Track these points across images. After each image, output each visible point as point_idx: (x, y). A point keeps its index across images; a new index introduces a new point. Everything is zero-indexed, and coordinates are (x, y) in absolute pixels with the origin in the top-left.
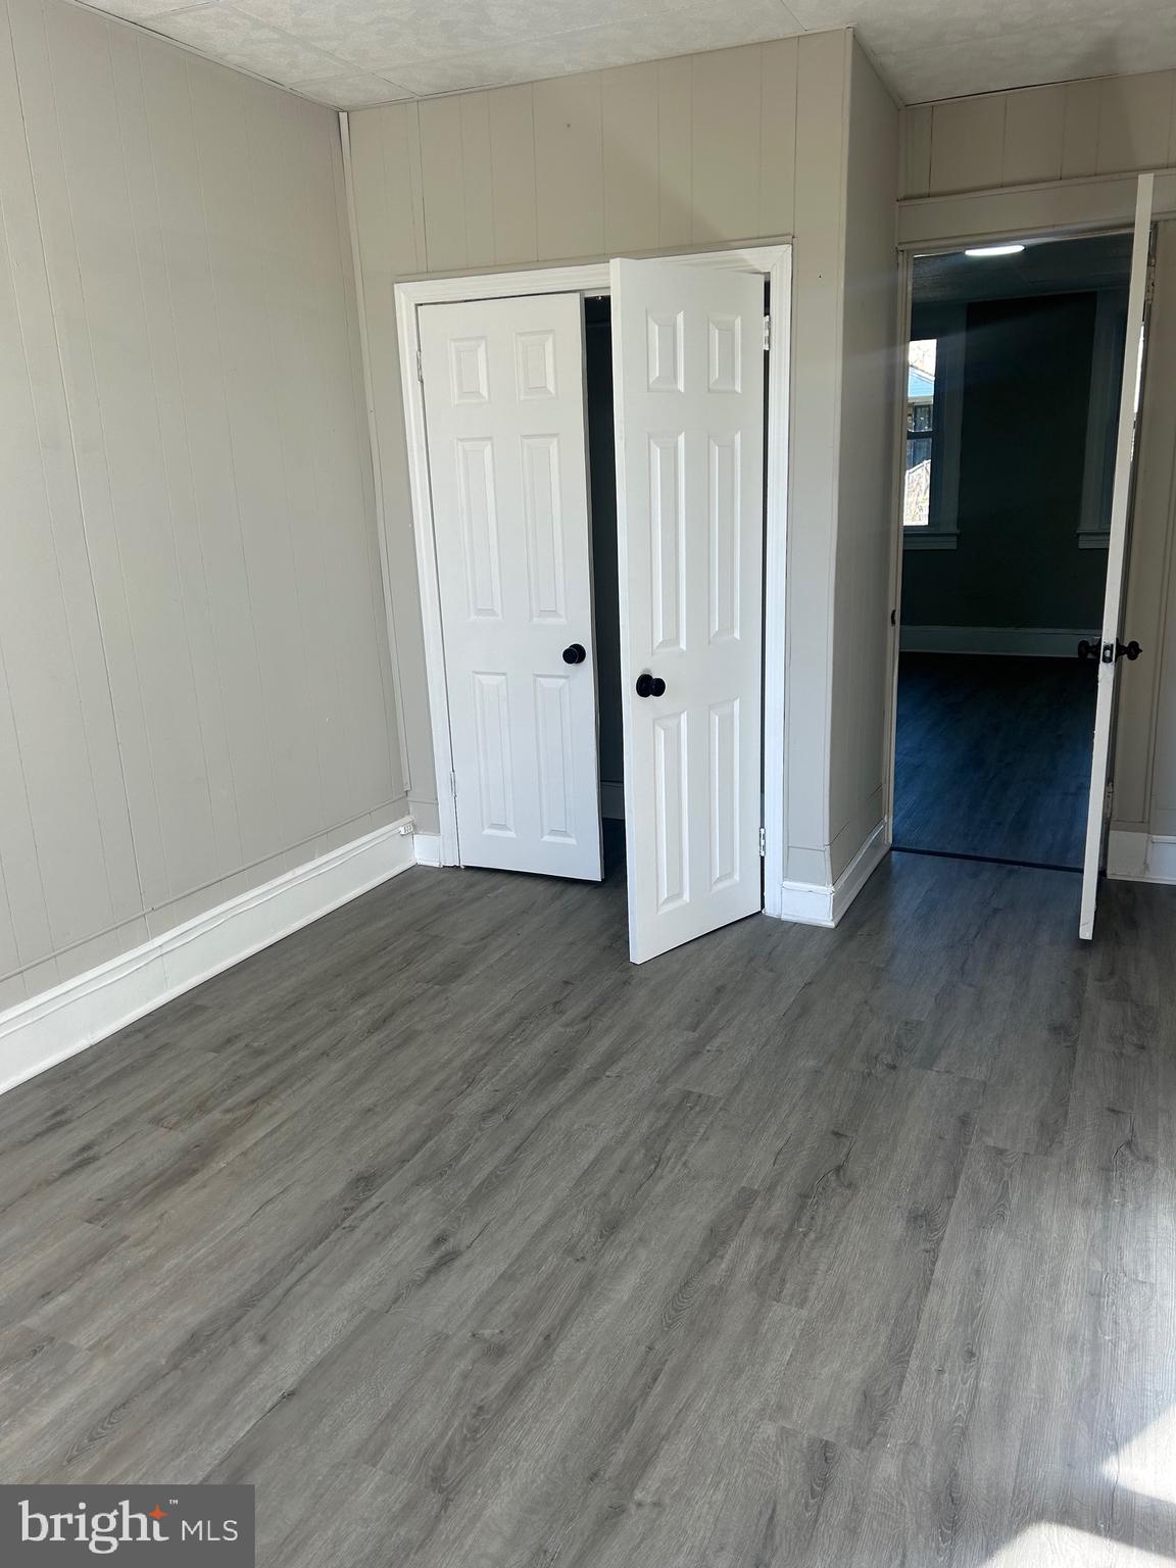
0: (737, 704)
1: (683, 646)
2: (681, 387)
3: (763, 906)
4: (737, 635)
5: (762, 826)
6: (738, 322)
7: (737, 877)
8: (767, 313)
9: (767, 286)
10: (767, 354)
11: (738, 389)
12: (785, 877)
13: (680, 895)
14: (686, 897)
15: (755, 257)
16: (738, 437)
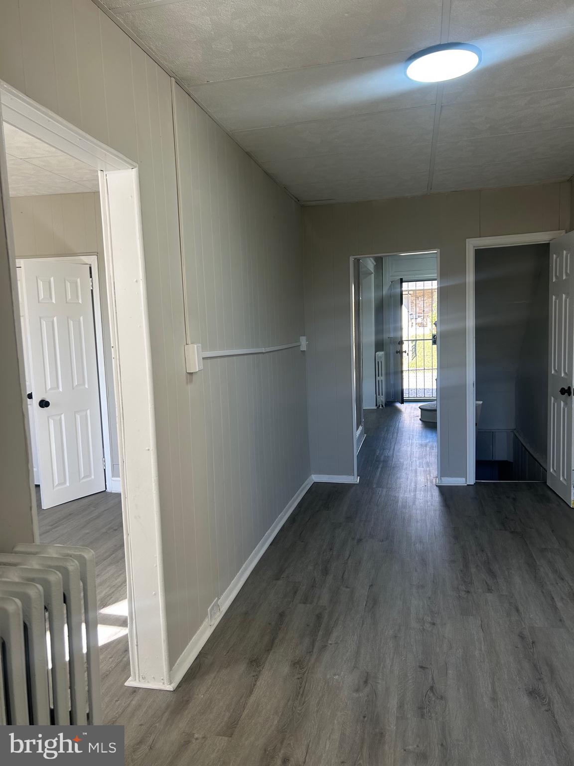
0: (88, 411)
1: (61, 390)
2: (54, 301)
3: (106, 489)
4: (87, 386)
5: (104, 457)
6: (79, 280)
7: (93, 477)
8: (91, 277)
9: (90, 268)
10: (92, 291)
11: (80, 302)
12: (113, 476)
13: (65, 483)
14: (68, 484)
15: (85, 259)
16: (81, 318)
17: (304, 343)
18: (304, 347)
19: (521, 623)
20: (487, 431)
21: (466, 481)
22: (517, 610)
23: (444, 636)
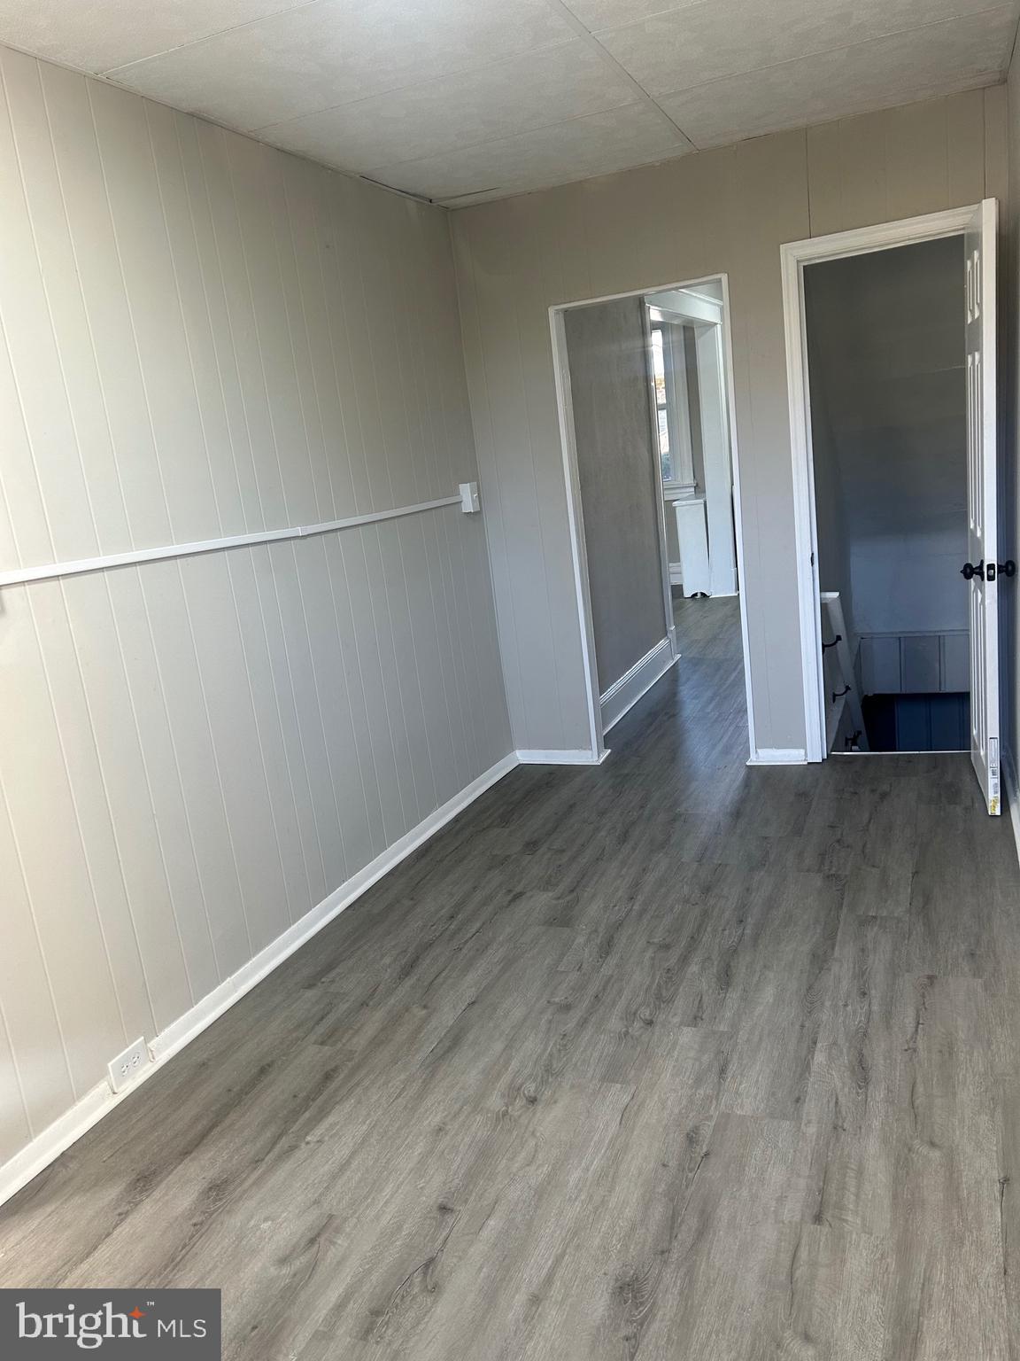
17: (467, 498)
18: (468, 506)
19: (711, 1102)
20: (928, 634)
21: (806, 754)
22: (723, 1071)
23: (533, 1133)
